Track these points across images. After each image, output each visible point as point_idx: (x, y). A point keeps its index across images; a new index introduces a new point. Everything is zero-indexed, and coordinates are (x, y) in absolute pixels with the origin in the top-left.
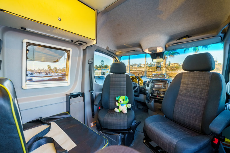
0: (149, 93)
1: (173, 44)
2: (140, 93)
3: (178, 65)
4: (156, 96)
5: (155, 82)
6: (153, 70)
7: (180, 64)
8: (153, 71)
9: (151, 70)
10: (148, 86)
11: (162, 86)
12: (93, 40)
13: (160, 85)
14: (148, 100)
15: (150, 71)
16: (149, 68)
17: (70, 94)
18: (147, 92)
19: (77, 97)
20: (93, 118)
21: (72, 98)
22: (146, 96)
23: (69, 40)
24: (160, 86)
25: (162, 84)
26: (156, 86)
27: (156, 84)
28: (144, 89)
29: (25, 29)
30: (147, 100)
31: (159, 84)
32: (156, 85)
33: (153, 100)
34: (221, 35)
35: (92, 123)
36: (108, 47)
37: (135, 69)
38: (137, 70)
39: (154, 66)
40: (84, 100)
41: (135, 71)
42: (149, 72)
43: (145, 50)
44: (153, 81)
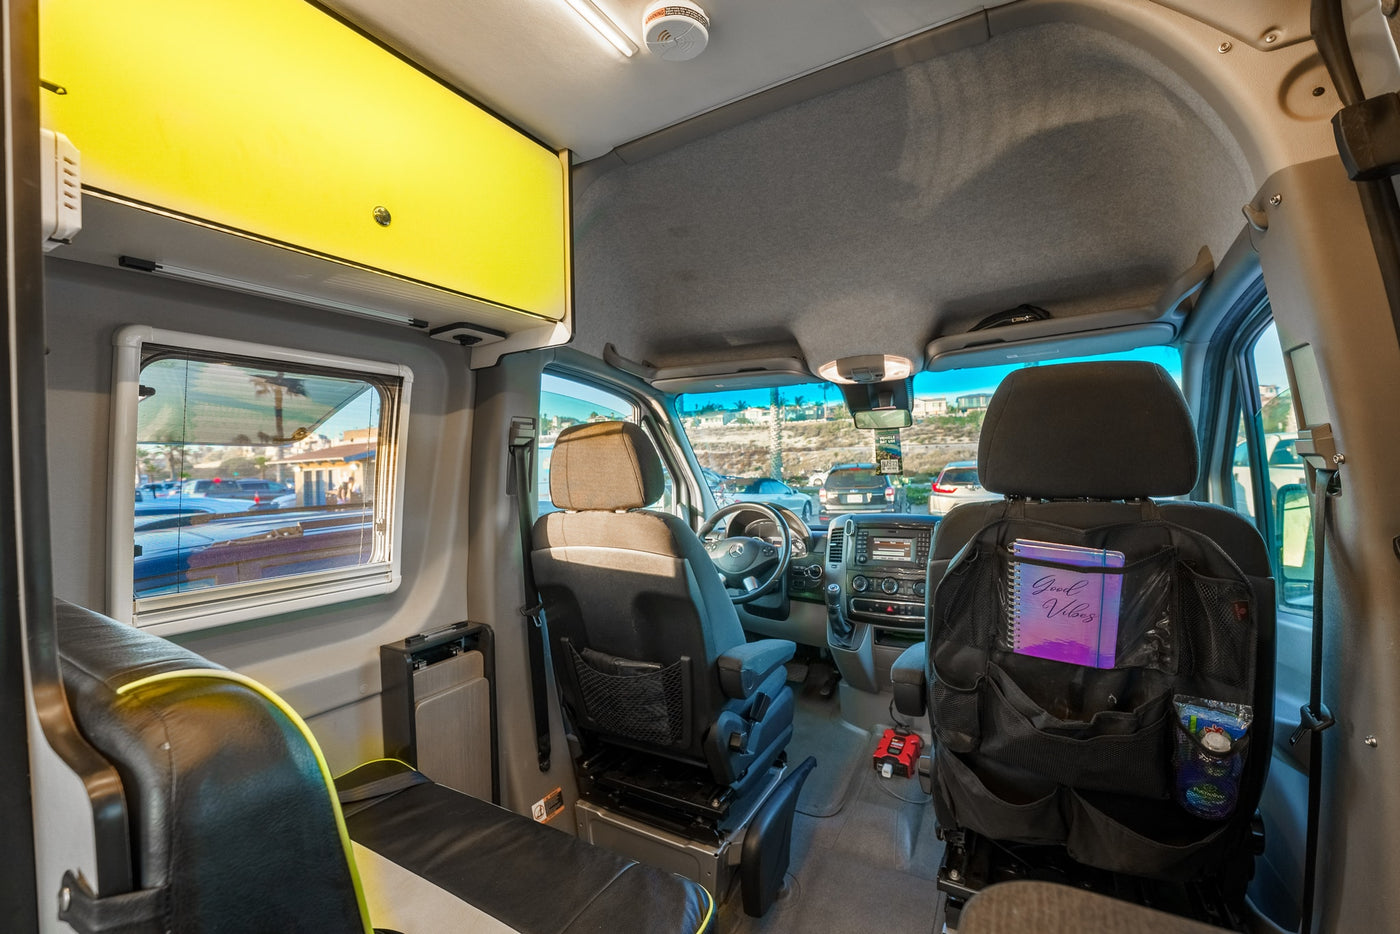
0: (844, 596)
1: (966, 347)
2: (790, 598)
3: (944, 408)
4: (883, 609)
5: (872, 532)
6: (815, 441)
7: (955, 405)
8: (812, 445)
9: (801, 442)
10: (836, 556)
11: (907, 554)
12: (549, 319)
13: (898, 546)
14: (839, 631)
15: (799, 445)
16: (792, 428)
17: (408, 641)
18: (833, 588)
19: (450, 655)
20: (542, 769)
21: (423, 668)
22: (833, 611)
23: (404, 319)
24: (898, 555)
25: (907, 542)
26: (879, 554)
27: (877, 541)
28: (815, 573)
29: (148, 266)
30: (835, 631)
31: (893, 541)
32: (876, 547)
33: (868, 632)
34: (1175, 320)
35: (542, 802)
36: (613, 348)
37: (714, 439)
38: (725, 440)
39: (819, 417)
40: (490, 672)
41: (714, 446)
42: (792, 455)
43: (821, 368)
44: (858, 528)
